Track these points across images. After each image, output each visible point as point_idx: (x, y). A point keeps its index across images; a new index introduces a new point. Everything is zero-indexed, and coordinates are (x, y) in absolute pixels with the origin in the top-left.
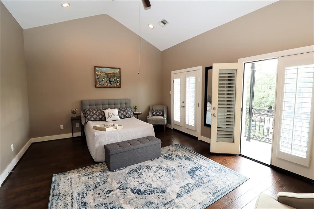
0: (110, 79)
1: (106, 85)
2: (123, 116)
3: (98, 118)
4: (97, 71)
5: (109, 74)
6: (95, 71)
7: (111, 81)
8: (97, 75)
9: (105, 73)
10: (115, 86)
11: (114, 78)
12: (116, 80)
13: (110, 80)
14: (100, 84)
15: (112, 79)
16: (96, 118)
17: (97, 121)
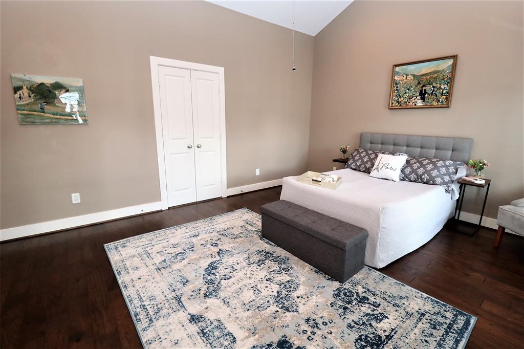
0: (424, 88)
1: (411, 104)
2: (413, 176)
3: (363, 166)
4: (398, 73)
5: (423, 75)
6: (394, 73)
7: (426, 93)
8: (396, 84)
9: (414, 76)
10: (435, 103)
11: (434, 85)
12: (440, 88)
13: (421, 91)
14: (398, 102)
15: (428, 88)
16: (360, 166)
17: (360, 171)
